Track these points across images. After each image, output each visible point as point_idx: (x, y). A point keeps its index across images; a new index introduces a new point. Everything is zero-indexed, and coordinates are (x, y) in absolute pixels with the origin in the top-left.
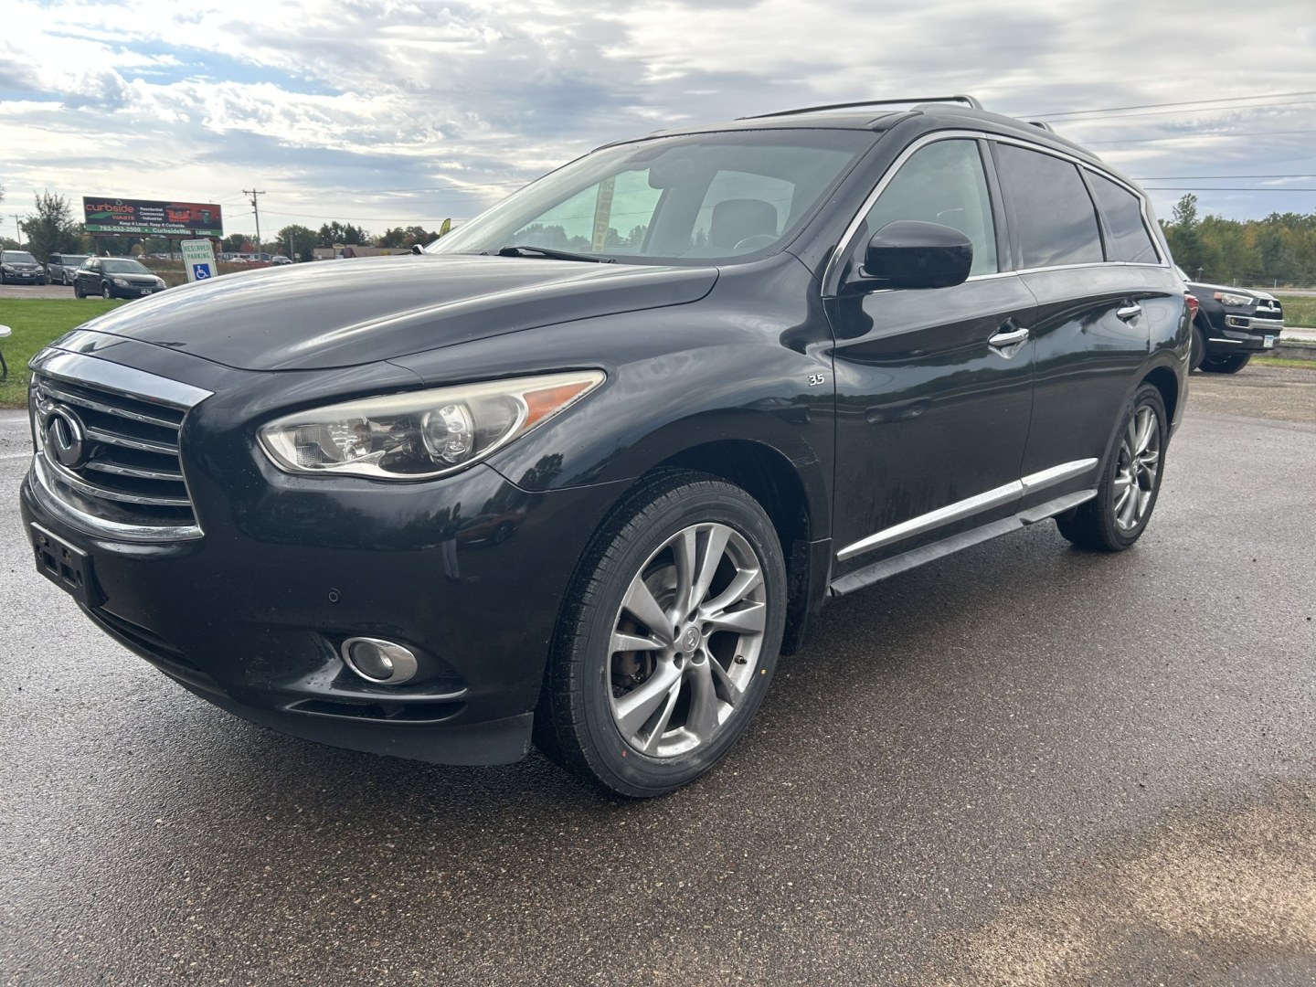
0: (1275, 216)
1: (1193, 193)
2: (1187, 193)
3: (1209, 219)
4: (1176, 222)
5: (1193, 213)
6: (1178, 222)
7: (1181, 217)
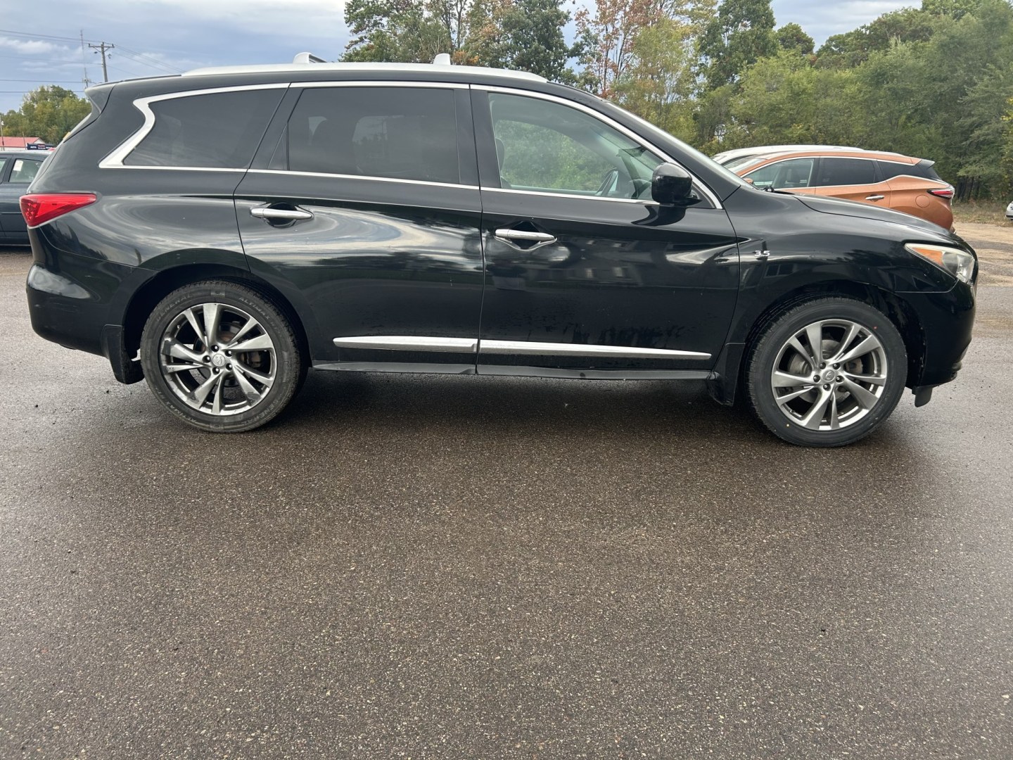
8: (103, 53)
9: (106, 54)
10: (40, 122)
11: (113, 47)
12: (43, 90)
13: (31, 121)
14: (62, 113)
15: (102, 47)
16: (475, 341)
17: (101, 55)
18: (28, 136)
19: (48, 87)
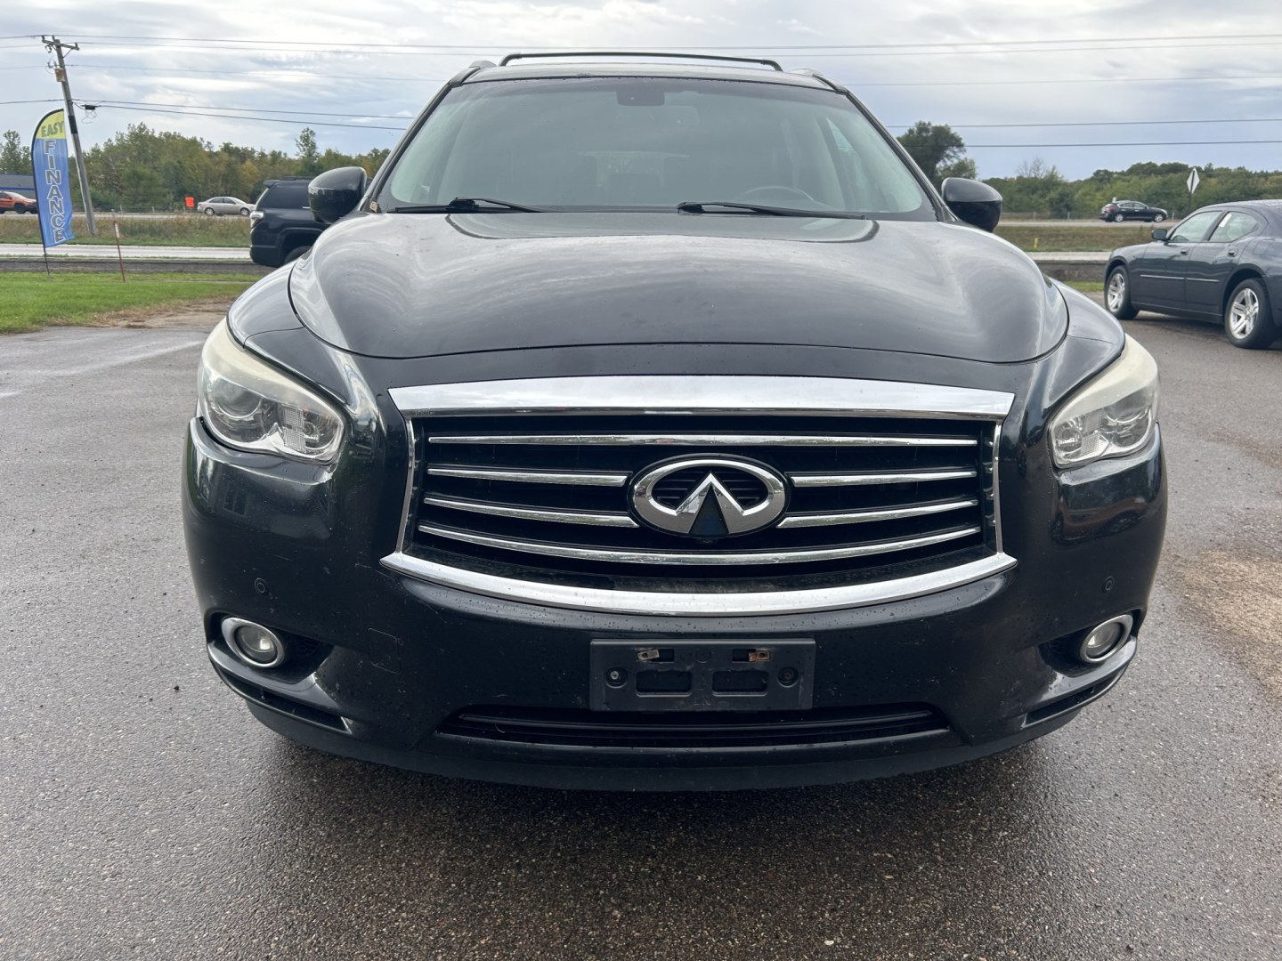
0: (375, 151)
1: (311, 128)
2: (305, 127)
3: (329, 153)
4: (301, 154)
5: (314, 146)
6: (302, 154)
7: (304, 150)
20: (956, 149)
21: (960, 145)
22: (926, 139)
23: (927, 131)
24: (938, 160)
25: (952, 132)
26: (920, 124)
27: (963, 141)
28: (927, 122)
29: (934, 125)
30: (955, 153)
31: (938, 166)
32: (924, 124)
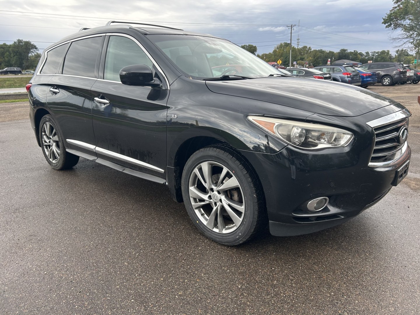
8: (291, 29)
9: (292, 29)
10: (278, 56)
11: (295, 26)
12: (281, 44)
13: (275, 56)
14: (285, 52)
15: (291, 26)
16: (95, 147)
17: (290, 29)
18: (273, 62)
19: (283, 42)
20: (35, 50)
21: (36, 48)
22: (22, 46)
23: (22, 42)
24: (28, 53)
25: (32, 43)
26: (19, 40)
27: (37, 47)
28: (21, 39)
29: (24, 40)
30: (34, 51)
31: (29, 55)
32: (20, 40)
